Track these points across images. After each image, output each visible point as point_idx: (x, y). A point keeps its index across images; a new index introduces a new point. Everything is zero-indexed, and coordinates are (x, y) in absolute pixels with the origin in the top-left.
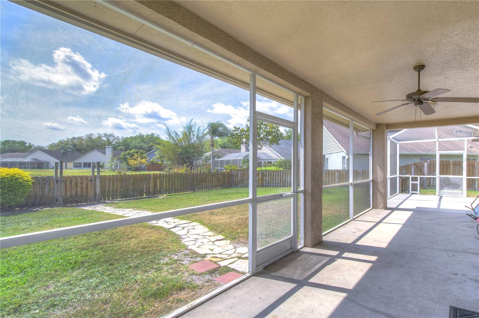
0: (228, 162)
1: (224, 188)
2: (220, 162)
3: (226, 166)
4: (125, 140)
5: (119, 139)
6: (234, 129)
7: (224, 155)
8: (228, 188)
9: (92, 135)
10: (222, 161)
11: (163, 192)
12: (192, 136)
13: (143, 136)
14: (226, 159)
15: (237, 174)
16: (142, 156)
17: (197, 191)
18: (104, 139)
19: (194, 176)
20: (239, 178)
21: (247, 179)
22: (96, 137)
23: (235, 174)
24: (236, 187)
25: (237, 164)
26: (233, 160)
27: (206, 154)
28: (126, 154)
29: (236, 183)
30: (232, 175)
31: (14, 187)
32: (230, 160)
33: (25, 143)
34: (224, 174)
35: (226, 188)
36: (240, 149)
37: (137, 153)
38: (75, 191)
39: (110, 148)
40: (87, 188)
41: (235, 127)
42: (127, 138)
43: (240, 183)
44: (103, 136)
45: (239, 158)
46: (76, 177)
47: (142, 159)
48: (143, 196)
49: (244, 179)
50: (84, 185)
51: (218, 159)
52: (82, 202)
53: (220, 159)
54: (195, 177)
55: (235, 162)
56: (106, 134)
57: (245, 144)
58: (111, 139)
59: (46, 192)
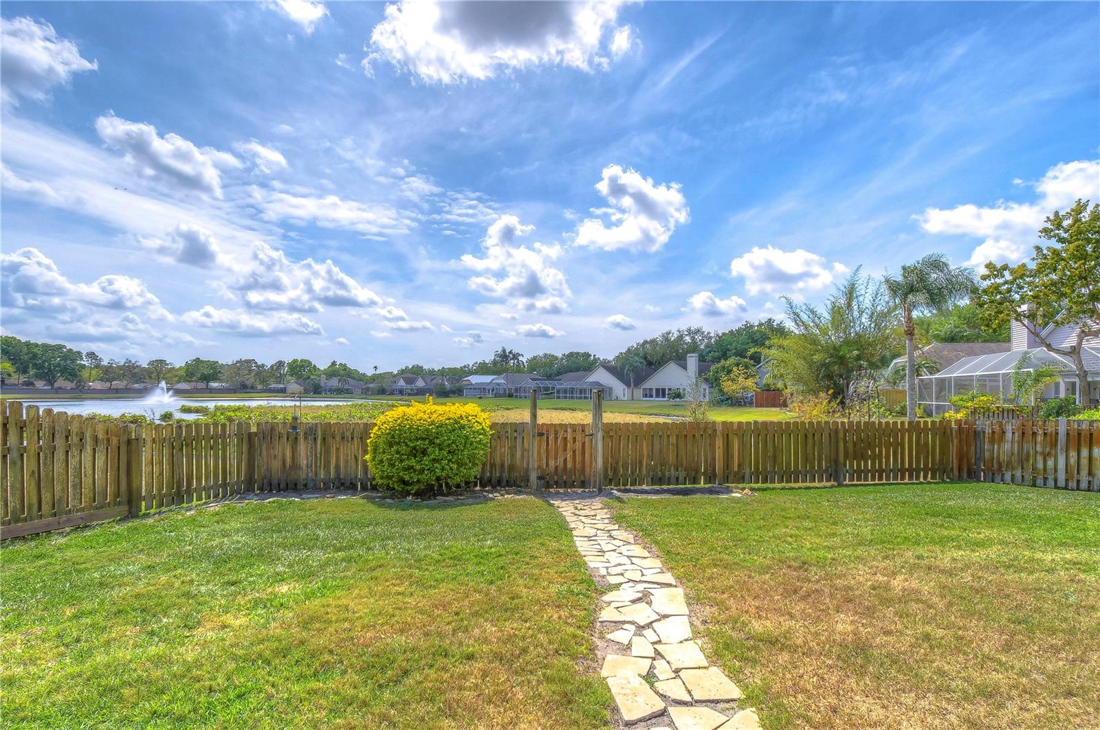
0: (962, 385)
1: (944, 481)
2: (936, 385)
3: (955, 398)
4: (721, 339)
5: (710, 338)
6: (985, 271)
7: (949, 362)
8: (960, 479)
9: (669, 333)
10: (942, 381)
11: (747, 476)
12: (856, 314)
13: (752, 326)
14: (955, 375)
15: (997, 428)
16: (747, 373)
17: (847, 482)
18: (688, 339)
19: (836, 432)
20: (1007, 446)
21: (1042, 453)
22: (676, 336)
23: (988, 431)
24: (993, 481)
25: (994, 391)
26: (982, 379)
27: (895, 361)
28: (718, 369)
29: (996, 466)
30: (977, 435)
31: (457, 446)
32: (971, 378)
33: (590, 355)
34: (943, 430)
35: (952, 481)
36: (1008, 340)
37: (738, 365)
38: (562, 459)
39: (694, 358)
40: (583, 453)
41: (989, 266)
42: (724, 334)
43: (1013, 469)
44: (686, 333)
45: (1003, 371)
46: (564, 427)
47: (746, 379)
48: (700, 484)
49: (1028, 453)
50: (578, 445)
51: (931, 374)
52: (574, 487)
53: (936, 376)
54: (841, 435)
55: (988, 383)
56: (690, 330)
57: (1026, 322)
58: (698, 337)
59: (518, 456)
